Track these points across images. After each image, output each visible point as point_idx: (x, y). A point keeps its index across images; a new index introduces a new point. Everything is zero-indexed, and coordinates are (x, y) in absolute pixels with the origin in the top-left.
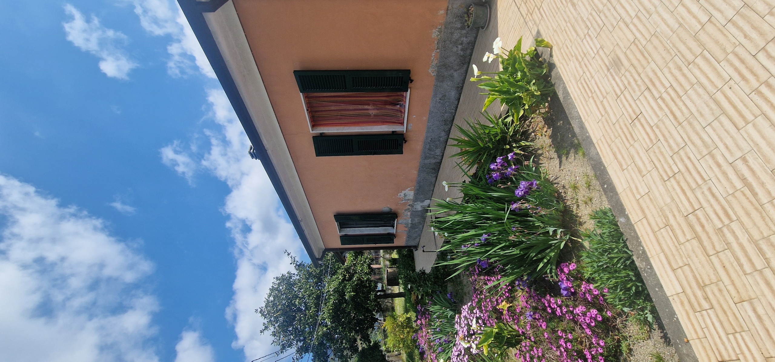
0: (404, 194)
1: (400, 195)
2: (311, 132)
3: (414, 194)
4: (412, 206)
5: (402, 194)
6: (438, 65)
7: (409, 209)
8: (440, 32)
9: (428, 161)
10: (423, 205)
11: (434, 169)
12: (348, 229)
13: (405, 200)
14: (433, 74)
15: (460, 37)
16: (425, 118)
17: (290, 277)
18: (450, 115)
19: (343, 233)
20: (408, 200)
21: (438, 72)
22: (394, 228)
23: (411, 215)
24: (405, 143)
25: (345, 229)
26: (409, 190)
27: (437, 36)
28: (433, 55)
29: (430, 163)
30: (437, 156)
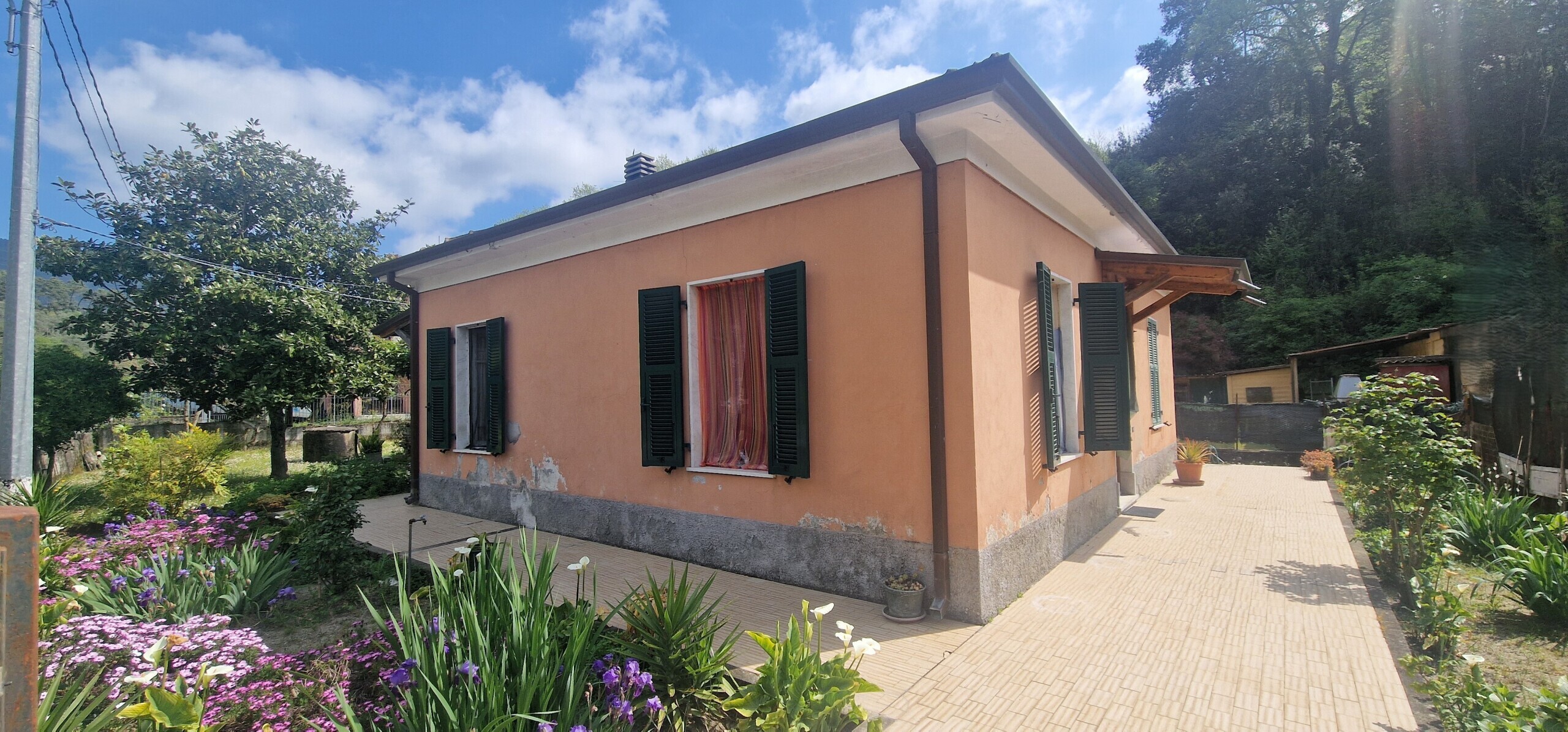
0: (550, 471)
1: (548, 461)
2: (689, 284)
3: (551, 493)
4: (522, 487)
5: (550, 466)
6: (820, 530)
7: (515, 481)
8: (877, 531)
9: (627, 520)
10: (525, 513)
11: (608, 533)
12: (467, 346)
13: (536, 471)
14: (802, 522)
15: (869, 570)
16: (716, 509)
17: (342, 208)
18: (723, 560)
19: (457, 335)
20: (536, 480)
21: (805, 531)
22: (467, 448)
23: (500, 486)
24: (666, 470)
25: (468, 340)
26: (560, 480)
27: (869, 526)
28: (837, 520)
29: (620, 523)
30: (638, 538)
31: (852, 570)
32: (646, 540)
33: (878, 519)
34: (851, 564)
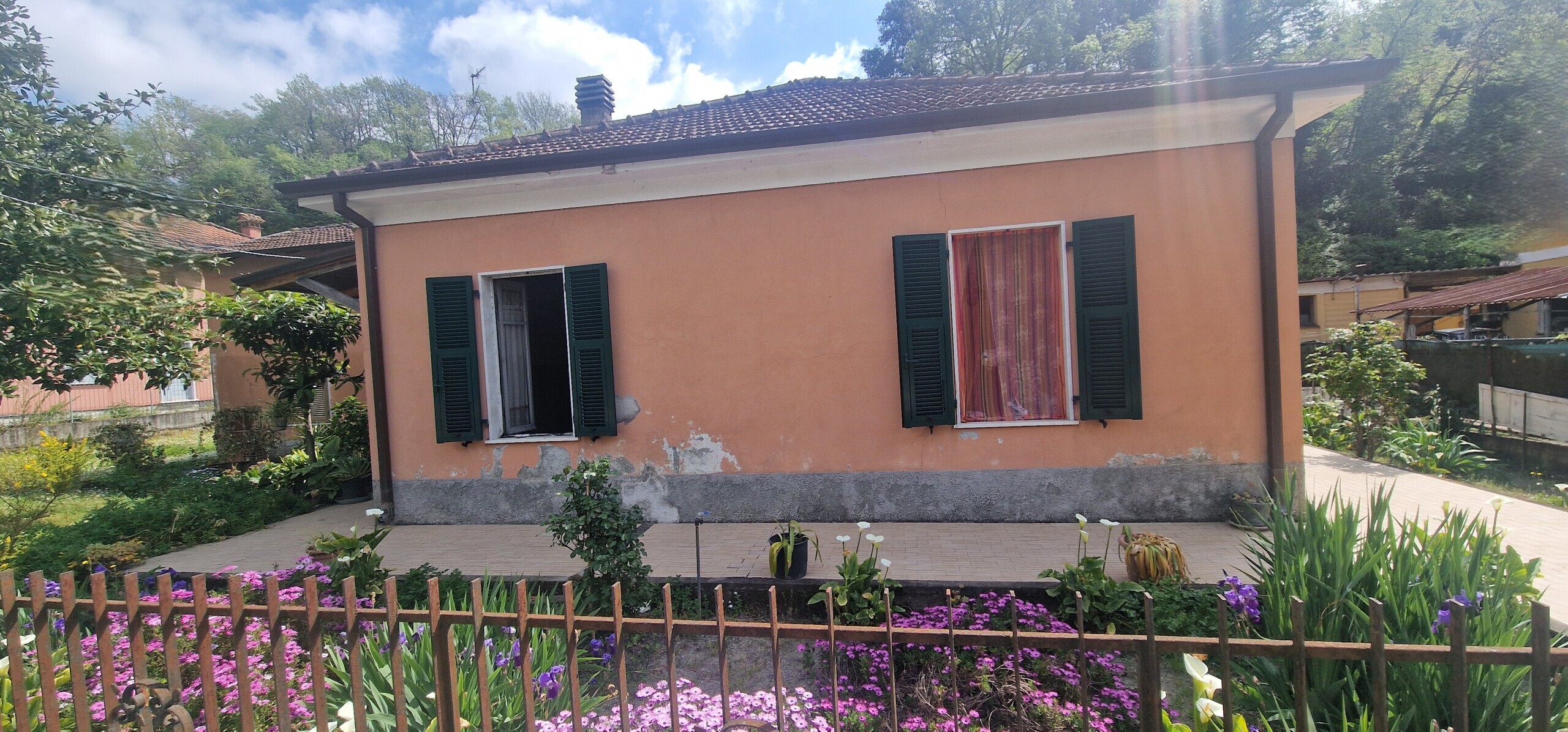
0: (707, 450)
1: (701, 439)
2: (950, 234)
3: (709, 476)
4: (648, 474)
6: (1133, 467)
7: (629, 469)
8: (1200, 460)
9: (853, 491)
11: (817, 510)
12: (493, 301)
13: (676, 454)
14: (1111, 462)
15: (1191, 494)
16: (995, 463)
19: (481, 286)
20: (677, 462)
21: (1117, 470)
22: (502, 437)
25: (492, 294)
26: (725, 461)
27: (1192, 457)
28: (1155, 455)
29: (841, 496)
30: (871, 508)
31: (1172, 498)
32: (889, 507)
33: (1202, 449)
34: (1172, 493)
